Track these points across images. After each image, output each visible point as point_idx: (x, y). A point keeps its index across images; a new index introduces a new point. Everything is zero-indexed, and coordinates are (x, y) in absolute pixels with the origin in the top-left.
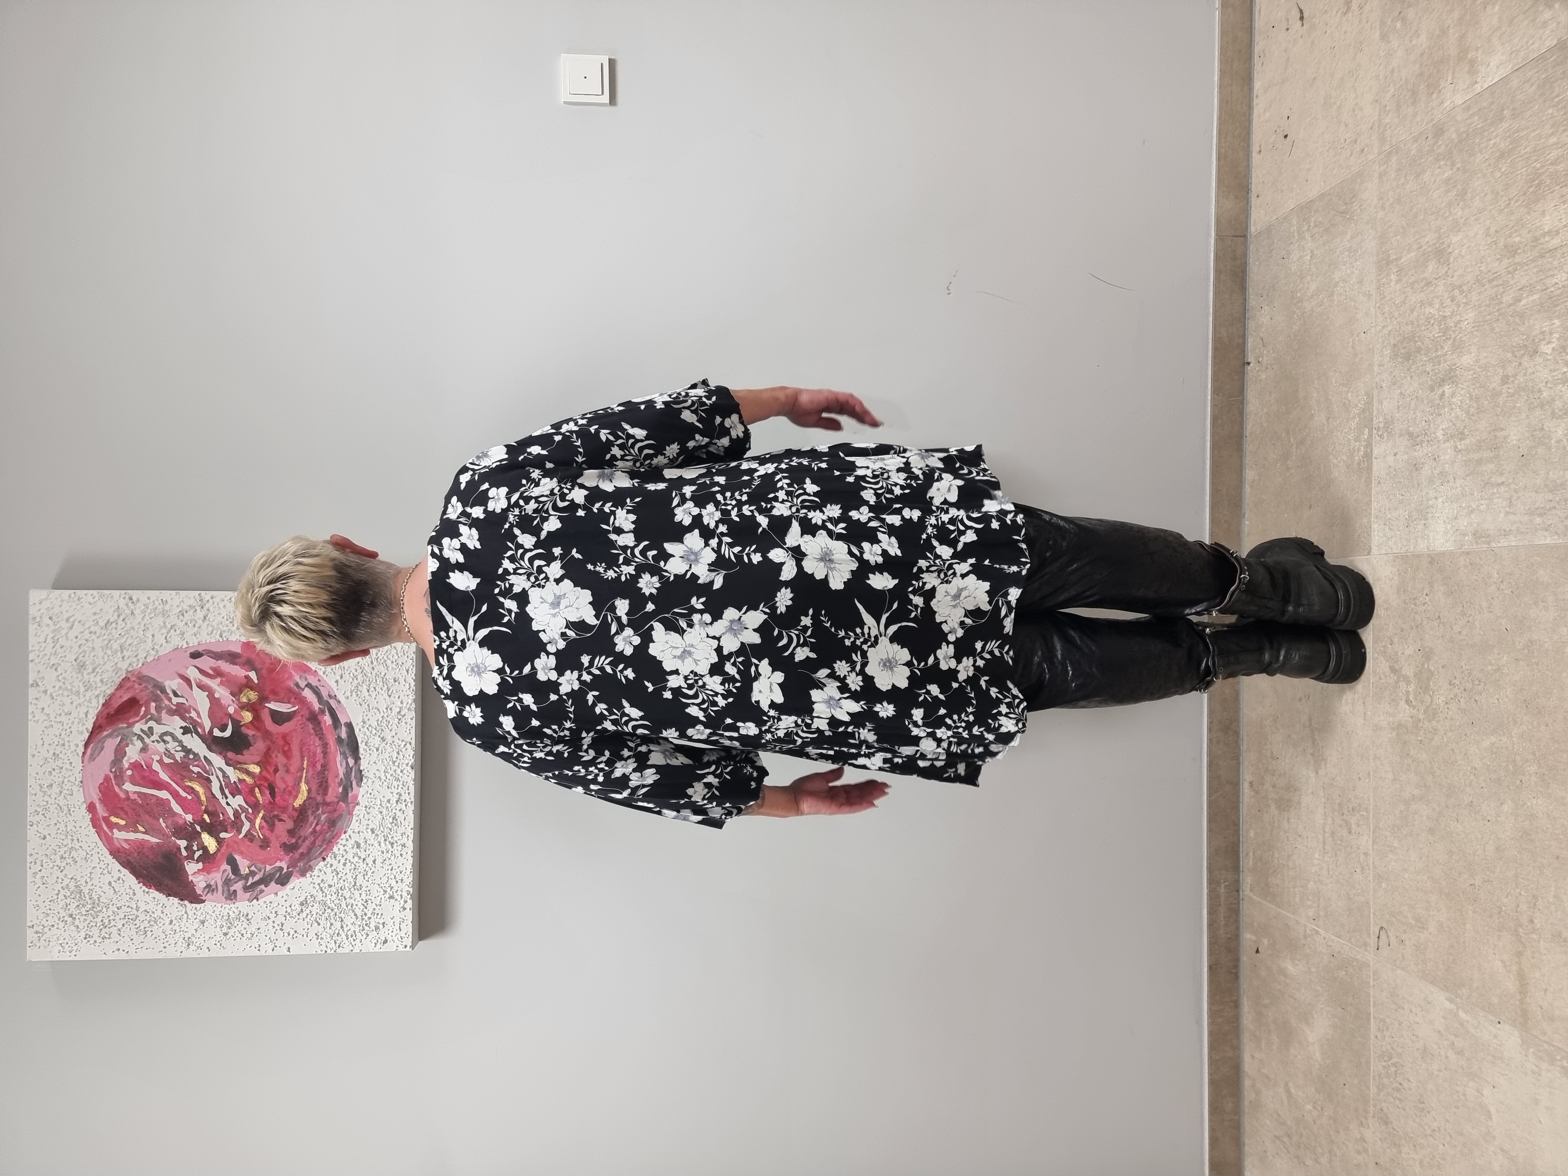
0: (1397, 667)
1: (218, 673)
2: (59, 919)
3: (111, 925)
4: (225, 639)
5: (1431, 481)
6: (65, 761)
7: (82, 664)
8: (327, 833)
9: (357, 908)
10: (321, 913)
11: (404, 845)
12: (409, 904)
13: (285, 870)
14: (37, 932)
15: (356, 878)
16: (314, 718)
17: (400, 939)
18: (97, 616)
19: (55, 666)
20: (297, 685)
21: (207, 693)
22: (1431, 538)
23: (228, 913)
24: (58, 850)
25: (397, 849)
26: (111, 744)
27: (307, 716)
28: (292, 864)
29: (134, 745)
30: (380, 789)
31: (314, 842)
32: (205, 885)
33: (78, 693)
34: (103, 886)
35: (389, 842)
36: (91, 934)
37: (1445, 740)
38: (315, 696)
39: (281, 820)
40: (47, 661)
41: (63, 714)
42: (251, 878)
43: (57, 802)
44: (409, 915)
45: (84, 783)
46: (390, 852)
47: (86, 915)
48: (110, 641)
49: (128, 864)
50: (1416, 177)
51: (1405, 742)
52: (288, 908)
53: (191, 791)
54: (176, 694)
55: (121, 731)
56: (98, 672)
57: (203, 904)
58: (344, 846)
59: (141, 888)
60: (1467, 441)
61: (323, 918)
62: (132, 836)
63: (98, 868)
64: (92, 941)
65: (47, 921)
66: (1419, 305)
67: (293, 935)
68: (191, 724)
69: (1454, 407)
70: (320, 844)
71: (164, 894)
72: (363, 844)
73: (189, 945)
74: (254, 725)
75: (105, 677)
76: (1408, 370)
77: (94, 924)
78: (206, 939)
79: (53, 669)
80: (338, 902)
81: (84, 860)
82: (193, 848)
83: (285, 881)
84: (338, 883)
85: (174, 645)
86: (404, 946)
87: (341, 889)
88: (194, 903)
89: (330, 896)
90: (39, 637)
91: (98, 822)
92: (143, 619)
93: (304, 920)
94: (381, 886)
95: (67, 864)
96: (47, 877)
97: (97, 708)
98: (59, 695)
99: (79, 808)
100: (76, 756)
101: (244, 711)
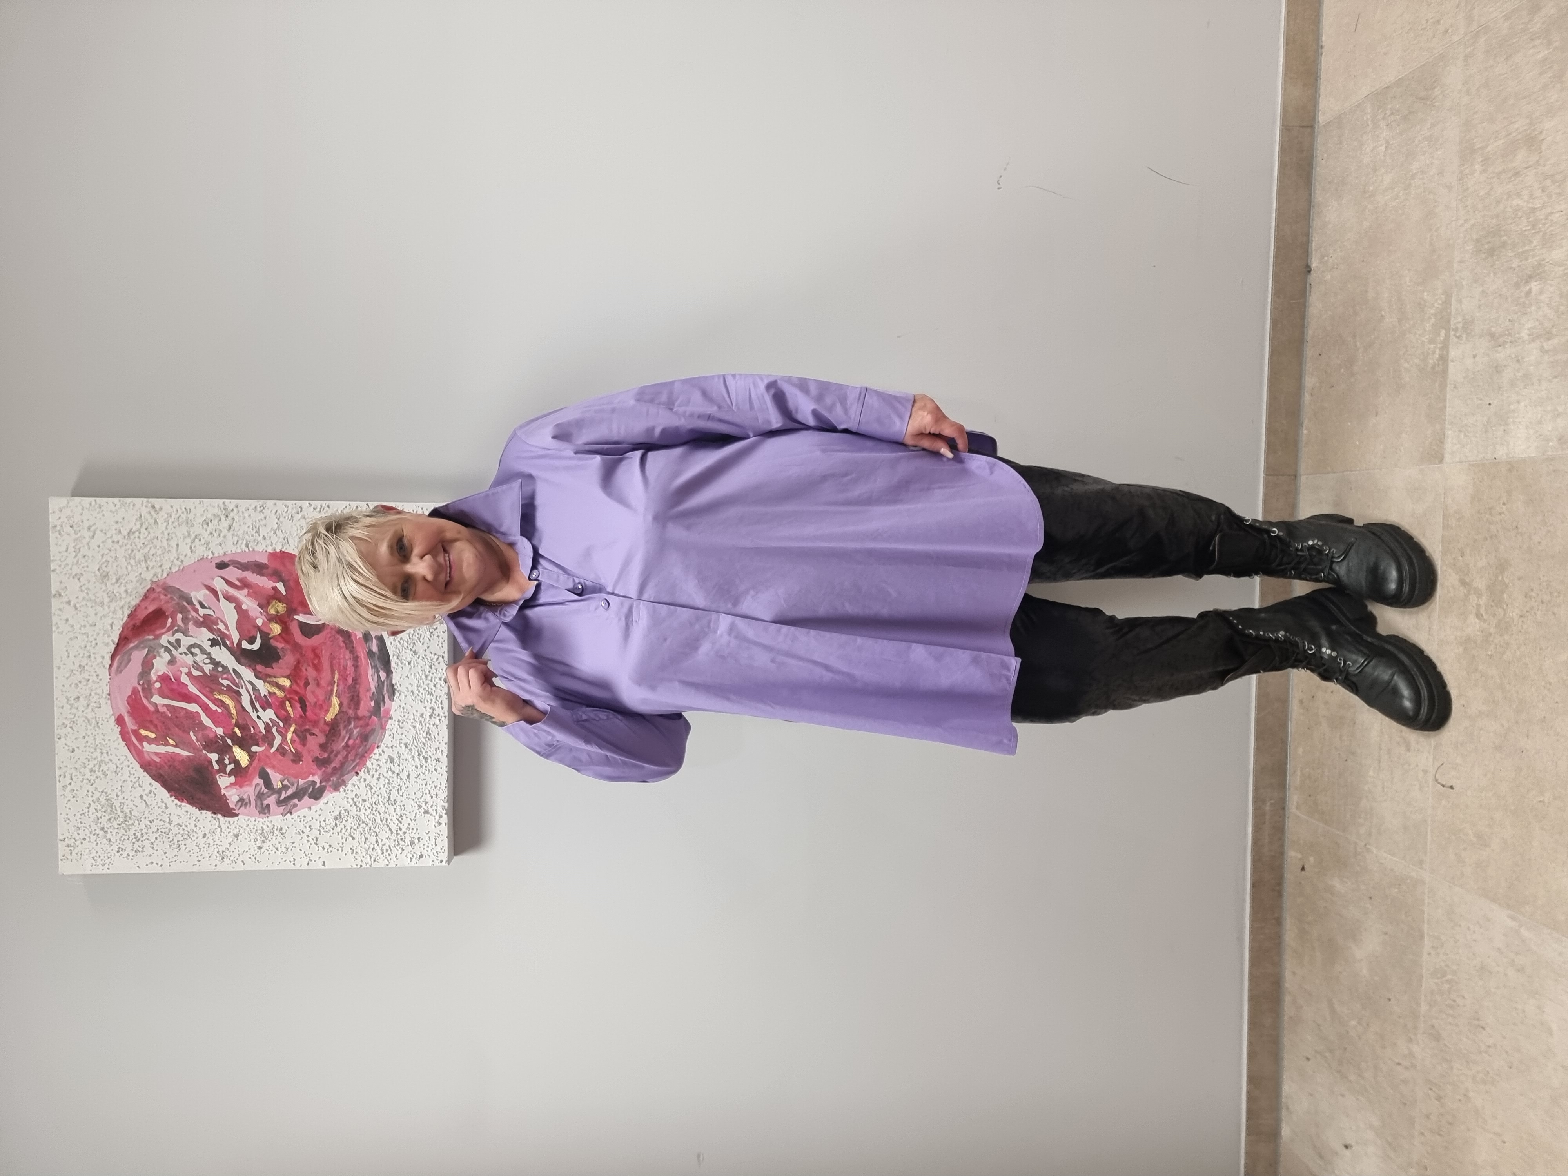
0: (1468, 580)
1: (245, 584)
2: (91, 834)
3: (144, 838)
4: (251, 549)
5: (1513, 385)
6: (92, 673)
7: (104, 574)
8: (359, 747)
9: (392, 822)
10: (355, 827)
11: (438, 760)
12: (445, 819)
13: (318, 785)
14: (68, 846)
15: (390, 793)
17: (435, 854)
18: (120, 525)
21: (234, 605)
22: (1512, 444)
23: (262, 827)
24: (87, 763)
25: (431, 763)
26: (138, 656)
28: (325, 779)
29: (160, 656)
30: (413, 703)
31: (347, 755)
32: (237, 798)
33: (102, 604)
34: (134, 799)
35: (424, 757)
36: (124, 848)
37: (1518, 653)
39: (313, 734)
40: (70, 572)
41: (88, 625)
42: (284, 792)
43: (85, 715)
44: (444, 830)
45: (111, 694)
46: (424, 767)
47: (118, 828)
48: (133, 551)
49: (159, 777)
50: (1507, 58)
51: (1474, 657)
52: (322, 822)
53: (220, 704)
54: (202, 606)
55: (148, 643)
56: (121, 583)
57: (236, 819)
58: (377, 760)
59: (173, 801)
60: (1555, 341)
61: (357, 832)
62: (162, 749)
63: (129, 781)
64: (125, 855)
65: (78, 834)
66: (1505, 197)
67: (328, 849)
68: (219, 636)
69: (1542, 305)
70: (353, 758)
71: (197, 807)
72: (397, 759)
73: (223, 858)
74: (283, 638)
75: (130, 587)
76: (1492, 266)
77: (127, 837)
78: (240, 853)
79: (76, 579)
80: (372, 816)
81: (114, 773)
82: (225, 761)
83: (318, 796)
84: (372, 798)
85: (199, 555)
86: (439, 861)
87: (375, 803)
88: (227, 817)
89: (364, 811)
90: (60, 545)
91: (128, 735)
92: (166, 528)
93: (338, 834)
94: (415, 801)
95: (97, 777)
96: (77, 790)
97: (123, 620)
98: (83, 606)
99: (108, 721)
100: (102, 668)
101: (273, 624)
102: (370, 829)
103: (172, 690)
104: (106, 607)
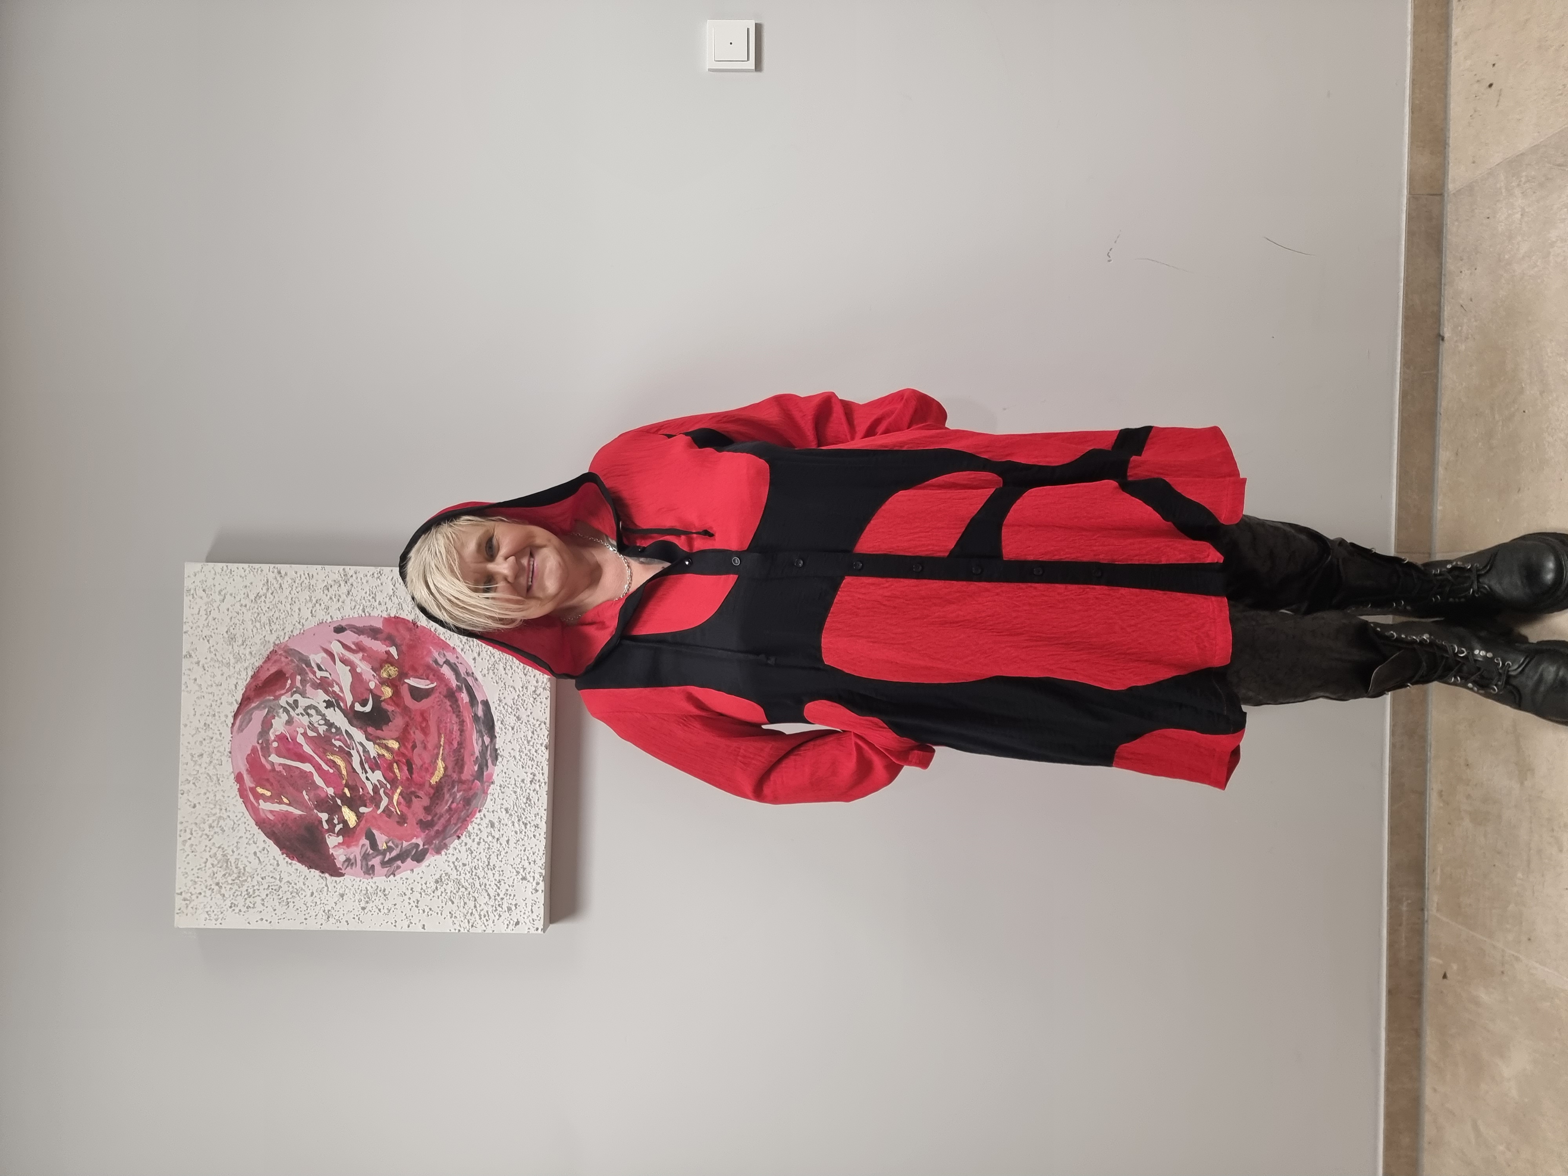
1: (360, 648)
2: (206, 888)
3: (256, 894)
4: (367, 614)
6: (215, 731)
7: (233, 637)
8: (462, 811)
9: (490, 888)
10: (455, 891)
11: (537, 826)
12: (542, 886)
13: (421, 847)
14: (185, 900)
15: (489, 858)
16: (451, 695)
17: (532, 921)
18: (248, 590)
19: (207, 638)
20: (436, 662)
21: (349, 668)
23: (366, 888)
24: (207, 819)
25: (530, 829)
26: (259, 716)
27: (445, 692)
28: (428, 841)
29: (278, 716)
30: (514, 768)
31: (449, 820)
32: (344, 858)
33: (228, 665)
34: (248, 855)
35: (523, 822)
36: (236, 904)
38: (452, 673)
39: (419, 797)
40: (200, 633)
41: (214, 685)
42: (388, 853)
43: (207, 771)
44: (541, 897)
45: (233, 753)
46: (523, 833)
47: (231, 884)
48: (259, 614)
49: (273, 835)
52: (424, 885)
53: (332, 764)
54: (320, 669)
55: (268, 704)
56: (247, 645)
57: (343, 878)
58: (478, 825)
59: (284, 859)
61: (457, 897)
62: (277, 807)
63: (244, 838)
64: (237, 910)
65: (195, 888)
67: (428, 912)
68: (334, 698)
70: (455, 822)
71: (306, 866)
72: (497, 824)
73: (329, 917)
74: (394, 701)
75: (254, 649)
77: (240, 893)
78: (345, 912)
79: (206, 640)
80: (472, 881)
81: (231, 830)
82: (334, 821)
83: (421, 858)
84: (472, 862)
85: (319, 620)
86: (535, 929)
87: (475, 868)
88: (334, 876)
89: (464, 875)
90: (193, 608)
91: (245, 793)
92: (290, 593)
93: (438, 898)
94: (513, 867)
95: (215, 833)
96: (196, 845)
97: (246, 681)
98: (211, 666)
99: (228, 778)
100: (225, 726)
101: (384, 687)
103: (288, 750)
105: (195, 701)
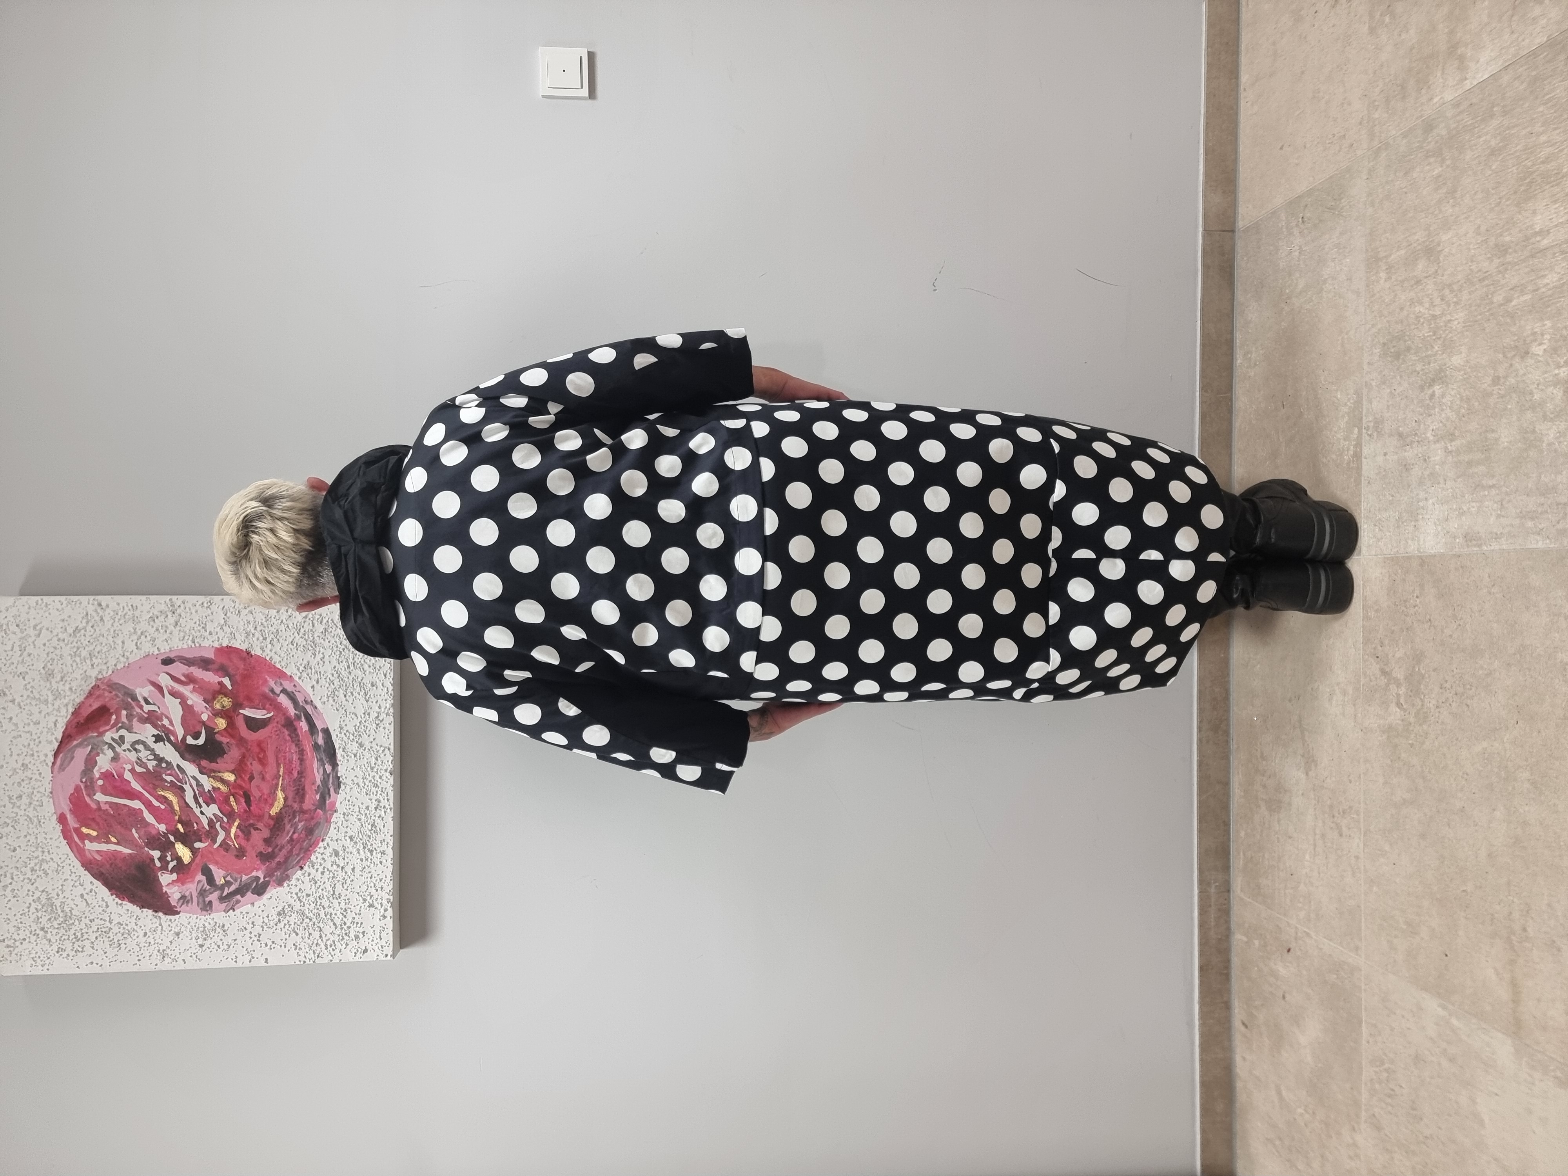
0: (1387, 670)
1: (190, 680)
2: (31, 933)
3: (84, 938)
4: (197, 645)
5: (1421, 483)
6: (34, 772)
7: (50, 672)
8: (304, 841)
9: (336, 917)
10: (299, 923)
11: (383, 853)
12: (390, 912)
13: (262, 880)
14: (8, 946)
15: (334, 887)
16: (290, 724)
17: (380, 948)
18: (66, 623)
19: (23, 675)
20: (272, 691)
21: (179, 700)
22: (1422, 539)
24: (28, 862)
25: (377, 856)
26: (81, 754)
27: (283, 722)
28: (269, 874)
29: (105, 754)
30: (358, 795)
31: (291, 851)
32: (179, 896)
33: (46, 702)
34: (74, 898)
35: (369, 850)
36: (63, 947)
37: (1437, 743)
38: (290, 702)
39: (258, 829)
40: (15, 670)
41: (31, 723)
42: (226, 888)
43: (27, 813)
44: (389, 923)
45: (54, 793)
46: (369, 860)
47: (57, 928)
48: (78, 648)
49: (100, 876)
50: (1406, 174)
51: (1396, 746)
52: (265, 918)
53: (164, 800)
54: (147, 702)
55: (92, 740)
56: (66, 681)
57: (178, 916)
58: (322, 854)
59: (114, 900)
60: (1458, 443)
61: (301, 928)
62: (104, 847)
63: (70, 880)
64: (65, 955)
65: (17, 934)
66: (1408, 304)
67: (271, 946)
68: (163, 732)
69: (1445, 407)
70: (297, 853)
71: (137, 906)
72: (341, 852)
73: (164, 957)
74: (228, 732)
75: (74, 685)
76: (1398, 369)
77: (66, 937)
78: (181, 951)
79: (21, 677)
80: (316, 911)
81: (55, 873)
82: (167, 859)
83: (262, 891)
84: (316, 892)
85: (145, 652)
86: (384, 955)
87: (319, 898)
88: (168, 915)
89: (308, 905)
90: (6, 645)
91: (69, 834)
92: (112, 625)
93: (281, 930)
94: (360, 894)
95: (38, 876)
96: (18, 890)
97: (66, 717)
98: (27, 704)
99: (50, 820)
100: (45, 766)
101: (218, 718)
102: (314, 924)
103: (115, 787)
104: (50, 705)
105: (11, 741)
